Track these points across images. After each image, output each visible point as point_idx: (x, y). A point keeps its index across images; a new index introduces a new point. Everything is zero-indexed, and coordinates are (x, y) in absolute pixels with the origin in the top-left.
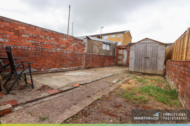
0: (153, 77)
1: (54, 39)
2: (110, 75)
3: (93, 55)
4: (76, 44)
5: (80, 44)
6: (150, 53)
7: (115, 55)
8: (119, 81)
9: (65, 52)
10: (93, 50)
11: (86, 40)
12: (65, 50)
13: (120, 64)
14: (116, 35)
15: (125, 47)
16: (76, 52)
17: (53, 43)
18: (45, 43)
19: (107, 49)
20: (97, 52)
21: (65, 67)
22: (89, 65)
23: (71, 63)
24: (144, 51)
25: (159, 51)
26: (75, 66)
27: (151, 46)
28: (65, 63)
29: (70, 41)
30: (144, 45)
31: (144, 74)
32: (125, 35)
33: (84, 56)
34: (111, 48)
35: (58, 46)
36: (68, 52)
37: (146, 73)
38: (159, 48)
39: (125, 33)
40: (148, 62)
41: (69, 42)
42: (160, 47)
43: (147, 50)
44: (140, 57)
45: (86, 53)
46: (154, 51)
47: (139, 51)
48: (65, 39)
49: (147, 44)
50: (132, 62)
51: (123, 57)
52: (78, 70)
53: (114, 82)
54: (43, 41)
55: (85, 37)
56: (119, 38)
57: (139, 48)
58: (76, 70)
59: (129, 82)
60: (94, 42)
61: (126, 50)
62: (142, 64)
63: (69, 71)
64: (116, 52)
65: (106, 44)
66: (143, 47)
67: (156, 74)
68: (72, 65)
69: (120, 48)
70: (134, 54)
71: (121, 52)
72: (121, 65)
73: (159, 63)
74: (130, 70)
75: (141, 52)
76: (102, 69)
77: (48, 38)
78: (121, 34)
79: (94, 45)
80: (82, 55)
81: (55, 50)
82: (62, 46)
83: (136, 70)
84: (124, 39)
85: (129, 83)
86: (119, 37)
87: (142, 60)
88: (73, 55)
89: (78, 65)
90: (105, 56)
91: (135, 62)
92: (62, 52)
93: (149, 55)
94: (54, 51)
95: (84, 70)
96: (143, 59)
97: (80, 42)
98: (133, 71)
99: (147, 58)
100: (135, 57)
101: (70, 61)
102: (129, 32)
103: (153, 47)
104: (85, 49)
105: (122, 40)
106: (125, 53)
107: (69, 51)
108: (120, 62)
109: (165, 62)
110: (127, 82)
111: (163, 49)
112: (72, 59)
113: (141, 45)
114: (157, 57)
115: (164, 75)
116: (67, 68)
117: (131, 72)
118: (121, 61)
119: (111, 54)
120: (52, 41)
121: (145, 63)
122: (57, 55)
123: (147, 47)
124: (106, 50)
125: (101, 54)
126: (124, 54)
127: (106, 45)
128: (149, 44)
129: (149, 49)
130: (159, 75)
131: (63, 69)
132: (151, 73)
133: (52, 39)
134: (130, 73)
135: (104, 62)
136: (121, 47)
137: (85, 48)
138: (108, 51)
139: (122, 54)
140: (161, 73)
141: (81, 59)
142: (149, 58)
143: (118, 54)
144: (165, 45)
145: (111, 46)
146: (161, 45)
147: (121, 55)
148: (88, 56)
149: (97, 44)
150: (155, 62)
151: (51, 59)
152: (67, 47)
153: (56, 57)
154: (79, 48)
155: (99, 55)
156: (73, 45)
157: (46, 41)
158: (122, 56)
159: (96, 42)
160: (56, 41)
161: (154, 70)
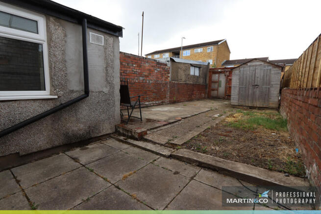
0: (264, 111)
1: (136, 65)
2: (207, 109)
3: (178, 84)
4: (159, 70)
5: (164, 69)
6: (260, 79)
7: (207, 82)
8: (222, 115)
9: (148, 82)
10: (178, 77)
11: (170, 63)
12: (148, 78)
13: (214, 95)
14: (204, 48)
15: (223, 70)
16: (160, 82)
17: (135, 70)
18: (128, 72)
19: (196, 74)
20: (184, 79)
21: (148, 102)
22: (175, 99)
23: (154, 95)
24: (252, 76)
25: (272, 76)
26: (158, 100)
27: (261, 69)
28: (148, 96)
29: (152, 66)
30: (251, 68)
31: (252, 108)
32: (219, 47)
33: (169, 86)
34: (201, 72)
35: (140, 74)
36: (151, 82)
37: (255, 106)
38: (273, 72)
39: (219, 43)
40: (257, 92)
41: (152, 68)
42: (275, 71)
43: (256, 75)
44: (246, 85)
45: (170, 82)
46: (265, 76)
47: (245, 77)
48: (147, 65)
49: (257, 67)
50: (234, 93)
51: (219, 86)
52: (162, 105)
53: (216, 116)
54: (125, 69)
55: (169, 59)
56: (209, 53)
57: (245, 73)
58: (159, 105)
59: (235, 115)
60: (179, 65)
61: (223, 75)
62: (249, 94)
63: (152, 106)
64: (208, 78)
65: (195, 67)
66: (251, 72)
67: (268, 107)
68: (155, 99)
69: (214, 71)
70: (238, 81)
71: (215, 77)
72: (217, 98)
73: (272, 92)
74: (232, 103)
75: (248, 79)
76: (191, 103)
77: (131, 64)
78: (213, 47)
79: (179, 70)
80: (166, 84)
81: (137, 79)
82: (144, 74)
83: (241, 103)
84: (217, 55)
85: (234, 117)
86: (208, 51)
87: (249, 89)
88: (156, 84)
89: (162, 99)
90: (193, 85)
91: (239, 92)
92: (144, 81)
93: (258, 81)
94: (137, 81)
95: (169, 105)
96: (251, 87)
97: (164, 66)
98: (236, 104)
99: (256, 86)
100: (240, 85)
101: (153, 93)
102: (226, 41)
103: (264, 71)
104: (169, 77)
105: (214, 56)
106: (222, 79)
107: (151, 80)
108: (214, 93)
109: (280, 90)
110: (231, 116)
111: (279, 73)
112: (155, 91)
113: (248, 68)
114: (269, 84)
115: (278, 109)
116: (150, 103)
117: (234, 107)
118: (216, 92)
119: (201, 81)
120: (134, 69)
121: (254, 93)
122: (139, 86)
123: (257, 71)
124: (194, 76)
125: (188, 82)
126: (221, 81)
127: (193, 68)
128: (259, 67)
129: (259, 73)
130: (272, 109)
131: (146, 103)
132: (261, 106)
133: (134, 65)
134: (232, 107)
135: (192, 94)
136: (216, 70)
137: (169, 75)
138: (197, 77)
139: (217, 81)
140: (274, 106)
141: (164, 90)
142: (258, 85)
143: (211, 82)
144: (281, 69)
145: (201, 69)
146: (275, 68)
147: (215, 82)
148: (173, 85)
149: (184, 68)
150: (267, 92)
151: (134, 90)
152: (150, 74)
153: (138, 88)
154: (162, 75)
155: (186, 84)
156: (156, 71)
157: (128, 69)
158: (217, 84)
159: (182, 65)
160: (138, 68)
161: (265, 102)
